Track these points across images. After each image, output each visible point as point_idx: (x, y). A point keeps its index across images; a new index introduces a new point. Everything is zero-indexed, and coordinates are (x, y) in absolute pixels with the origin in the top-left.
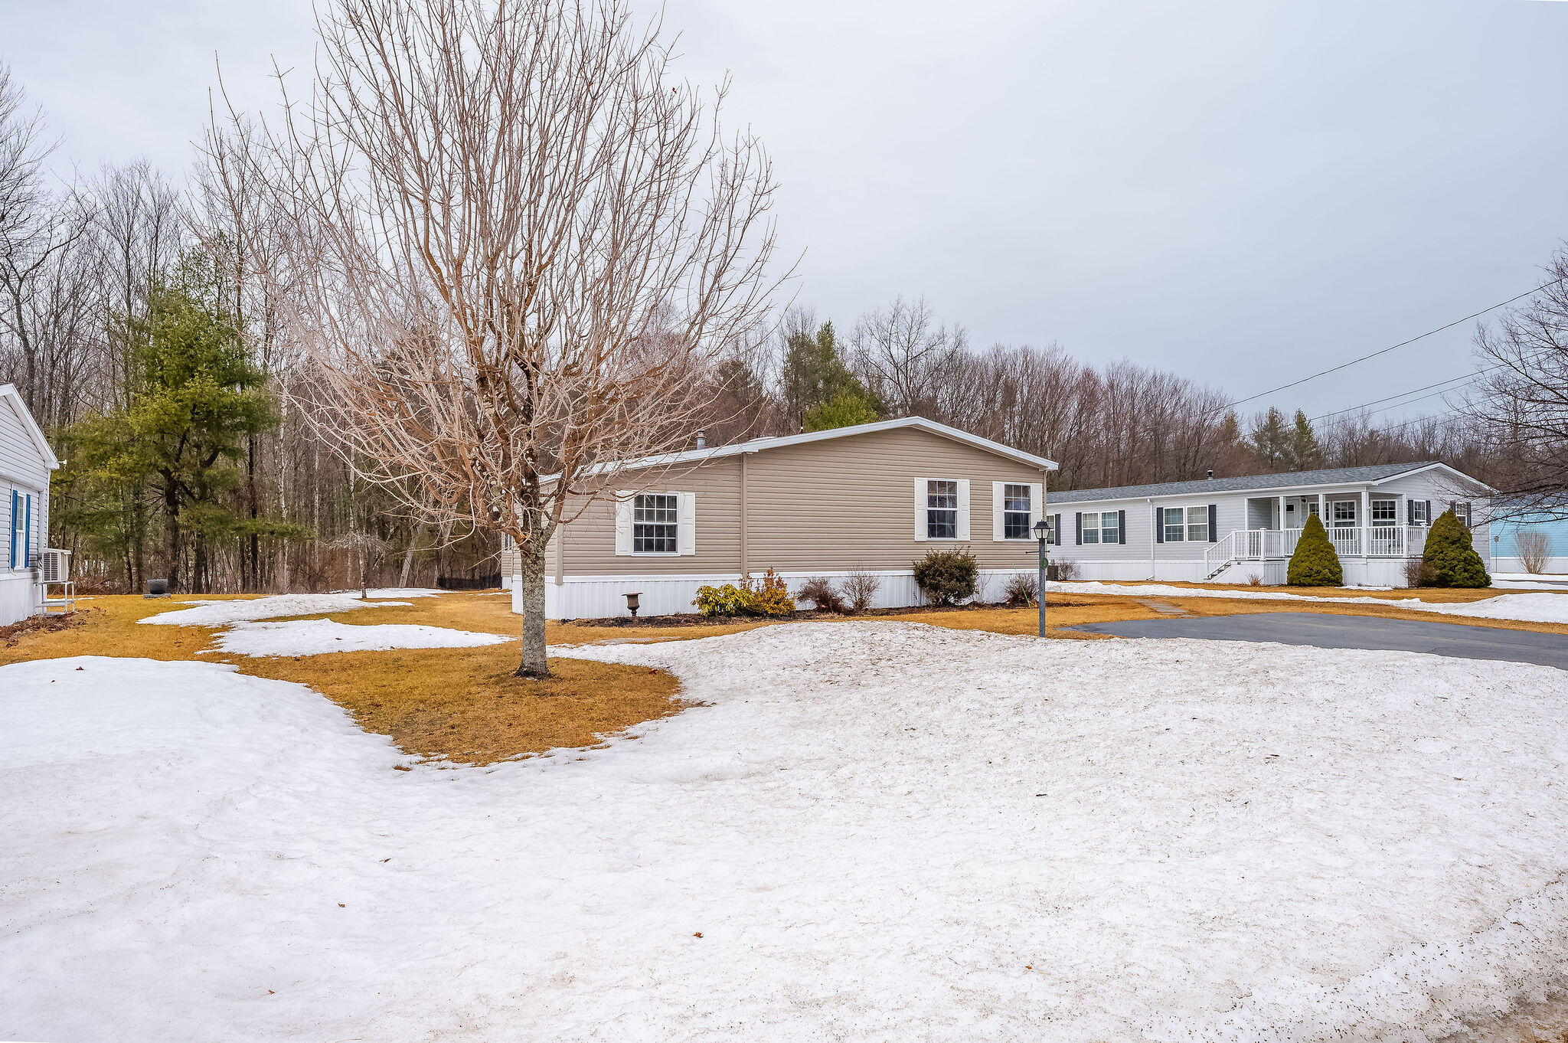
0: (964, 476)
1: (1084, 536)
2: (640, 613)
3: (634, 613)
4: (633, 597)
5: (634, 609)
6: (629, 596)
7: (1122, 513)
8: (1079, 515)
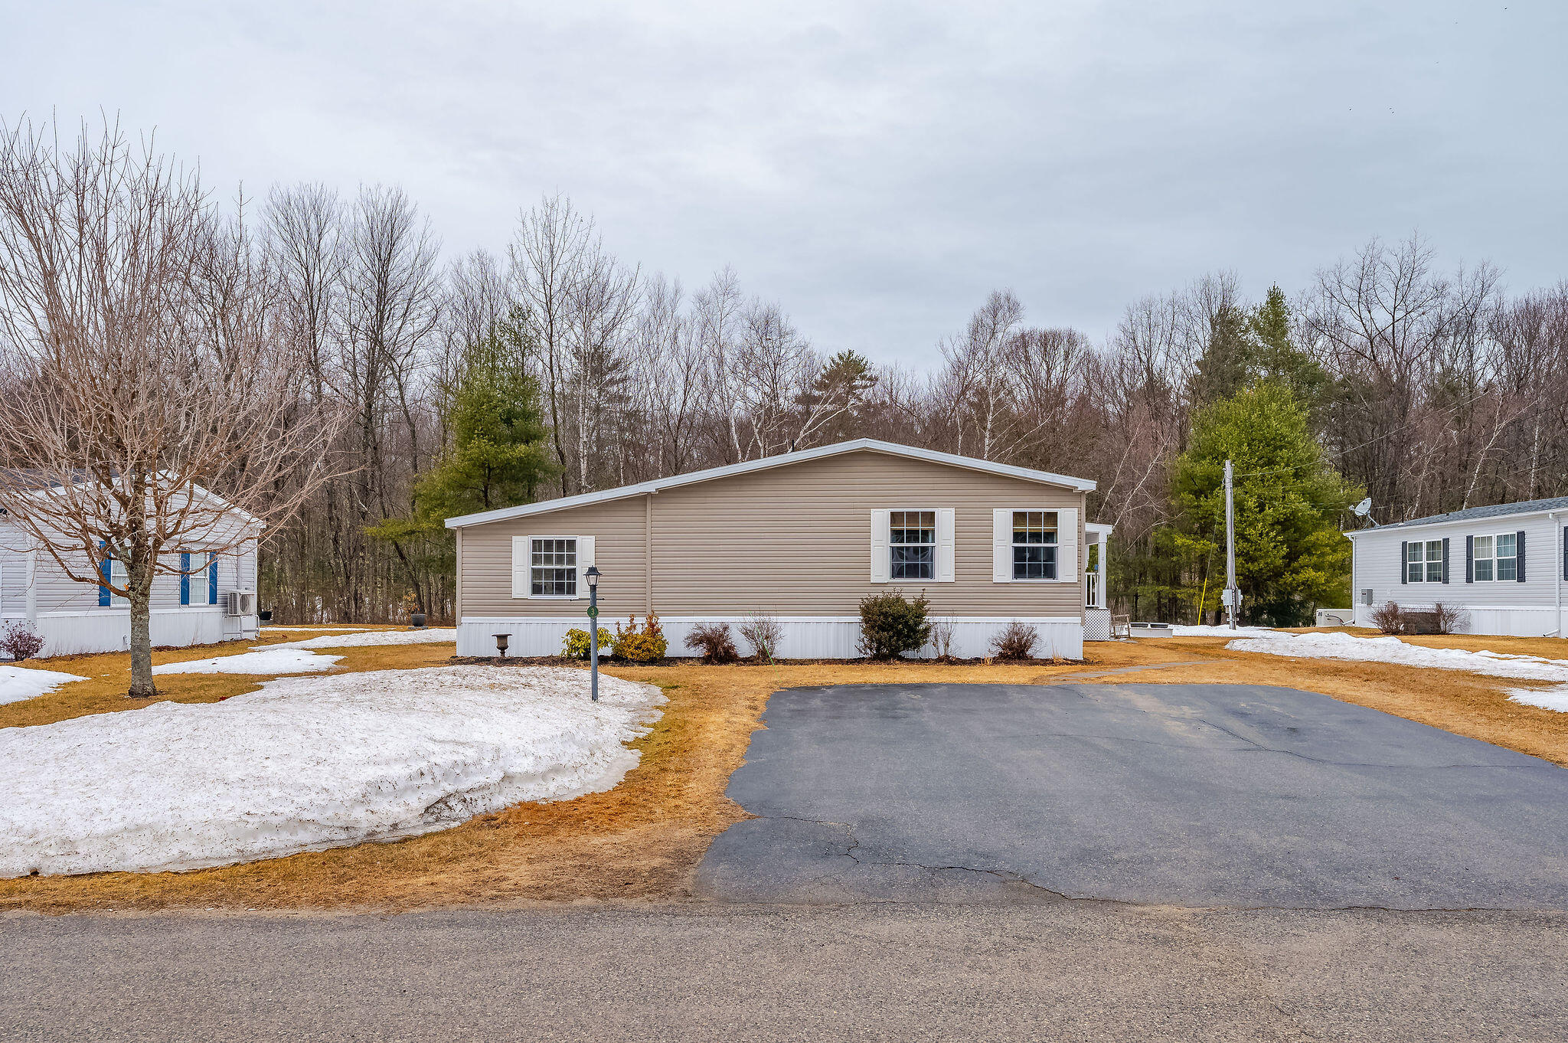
0: (946, 504)
1: (1478, 572)
2: (508, 653)
3: (503, 653)
4: (502, 638)
5: (503, 649)
6: (499, 637)
7: (1521, 535)
8: (1469, 539)
